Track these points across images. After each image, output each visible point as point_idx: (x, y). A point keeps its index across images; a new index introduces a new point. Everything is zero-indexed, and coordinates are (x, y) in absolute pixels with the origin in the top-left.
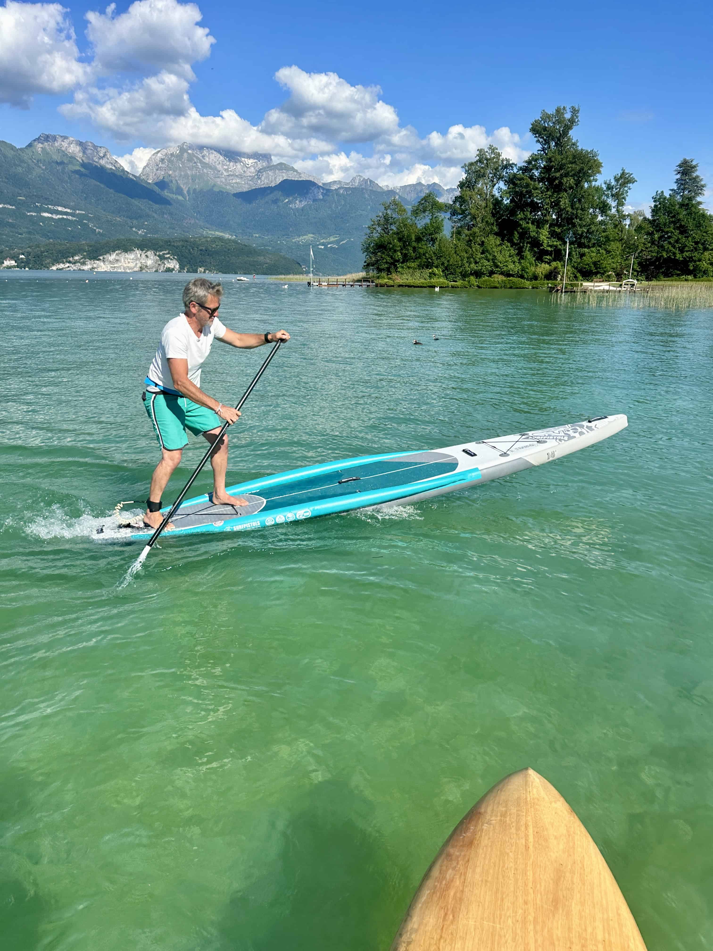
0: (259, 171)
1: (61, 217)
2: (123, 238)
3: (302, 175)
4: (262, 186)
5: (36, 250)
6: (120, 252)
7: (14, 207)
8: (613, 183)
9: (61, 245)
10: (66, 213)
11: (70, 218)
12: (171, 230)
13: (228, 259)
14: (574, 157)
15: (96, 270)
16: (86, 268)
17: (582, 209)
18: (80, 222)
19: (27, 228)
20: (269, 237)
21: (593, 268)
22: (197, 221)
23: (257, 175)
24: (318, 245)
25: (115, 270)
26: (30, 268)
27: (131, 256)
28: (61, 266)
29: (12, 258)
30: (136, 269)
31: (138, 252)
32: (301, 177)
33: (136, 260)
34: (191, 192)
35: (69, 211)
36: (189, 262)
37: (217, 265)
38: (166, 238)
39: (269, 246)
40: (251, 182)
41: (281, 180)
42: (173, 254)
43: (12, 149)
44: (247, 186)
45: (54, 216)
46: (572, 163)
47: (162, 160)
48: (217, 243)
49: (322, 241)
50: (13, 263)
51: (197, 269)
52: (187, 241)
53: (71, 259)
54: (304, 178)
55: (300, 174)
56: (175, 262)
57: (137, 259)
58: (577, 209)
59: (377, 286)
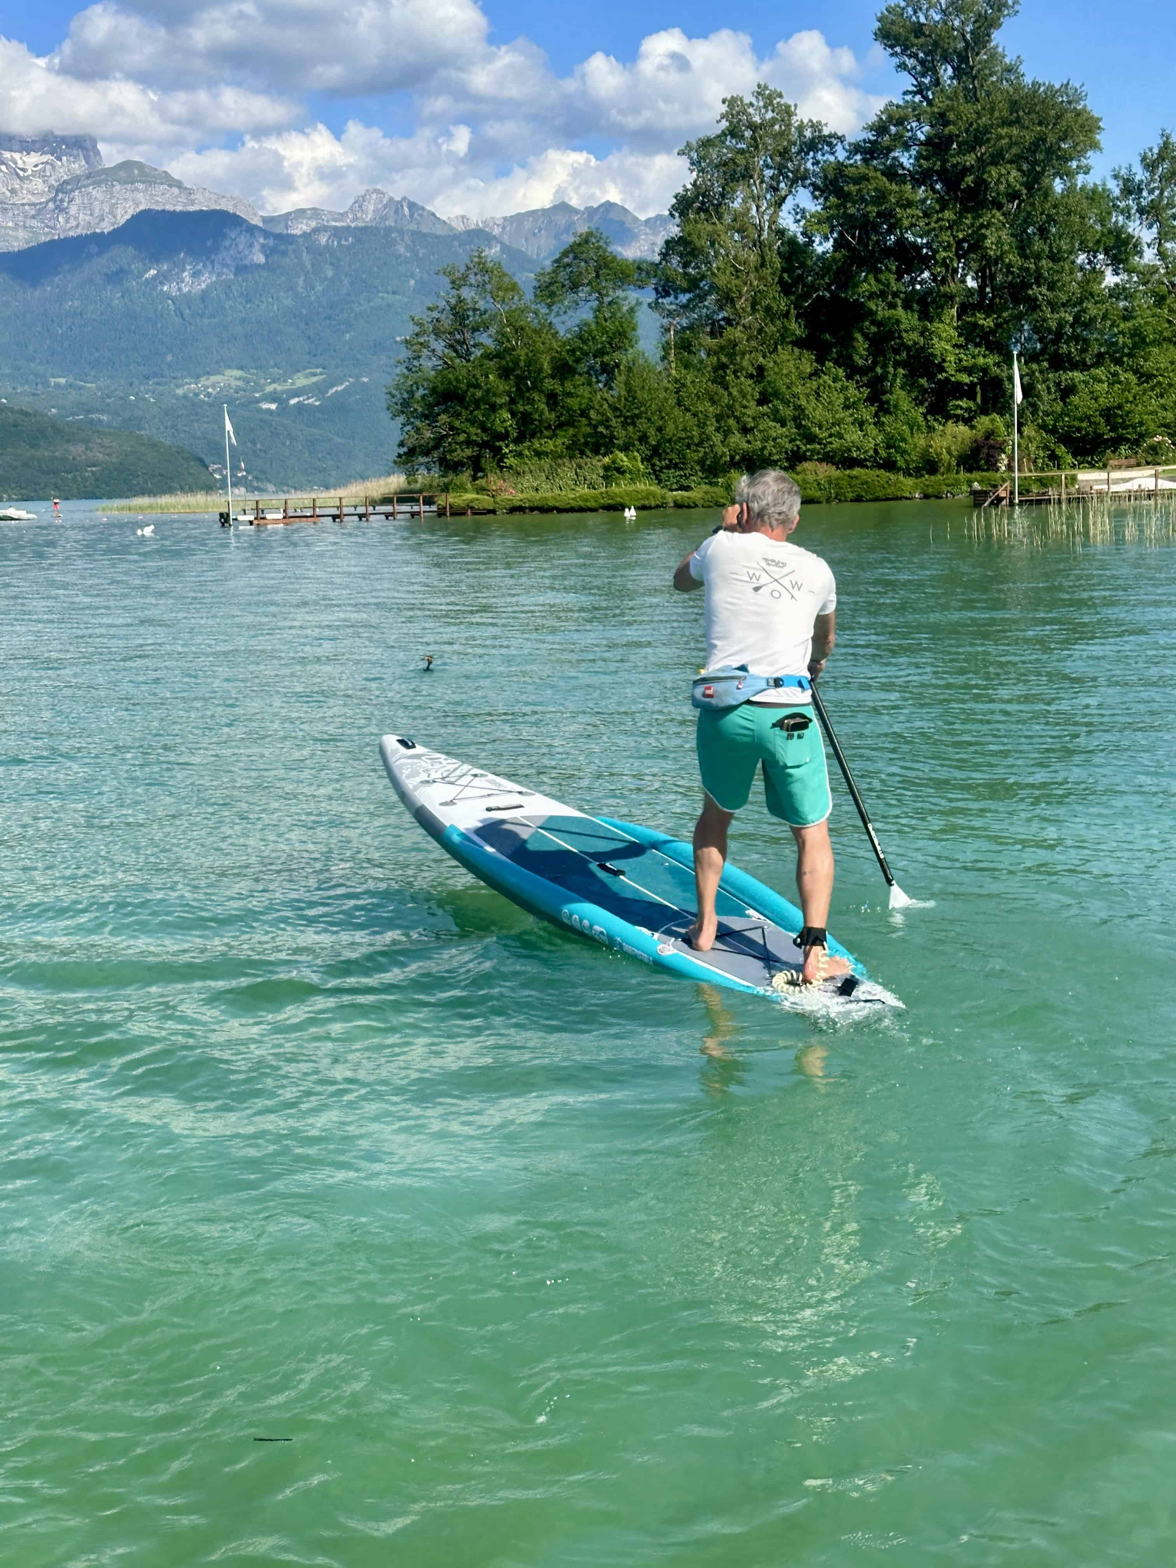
0: (61, 188)
3: (198, 196)
4: (72, 234)
8: (1140, 175)
14: (1014, 105)
17: (1054, 257)
20: (101, 383)
21: (1104, 429)
23: (54, 200)
24: (258, 401)
32: (193, 202)
39: (102, 412)
40: (34, 223)
41: (131, 212)
44: (21, 234)
46: (1010, 124)
49: (270, 389)
54: (202, 203)
55: (189, 192)
58: (1038, 257)
59: (441, 513)
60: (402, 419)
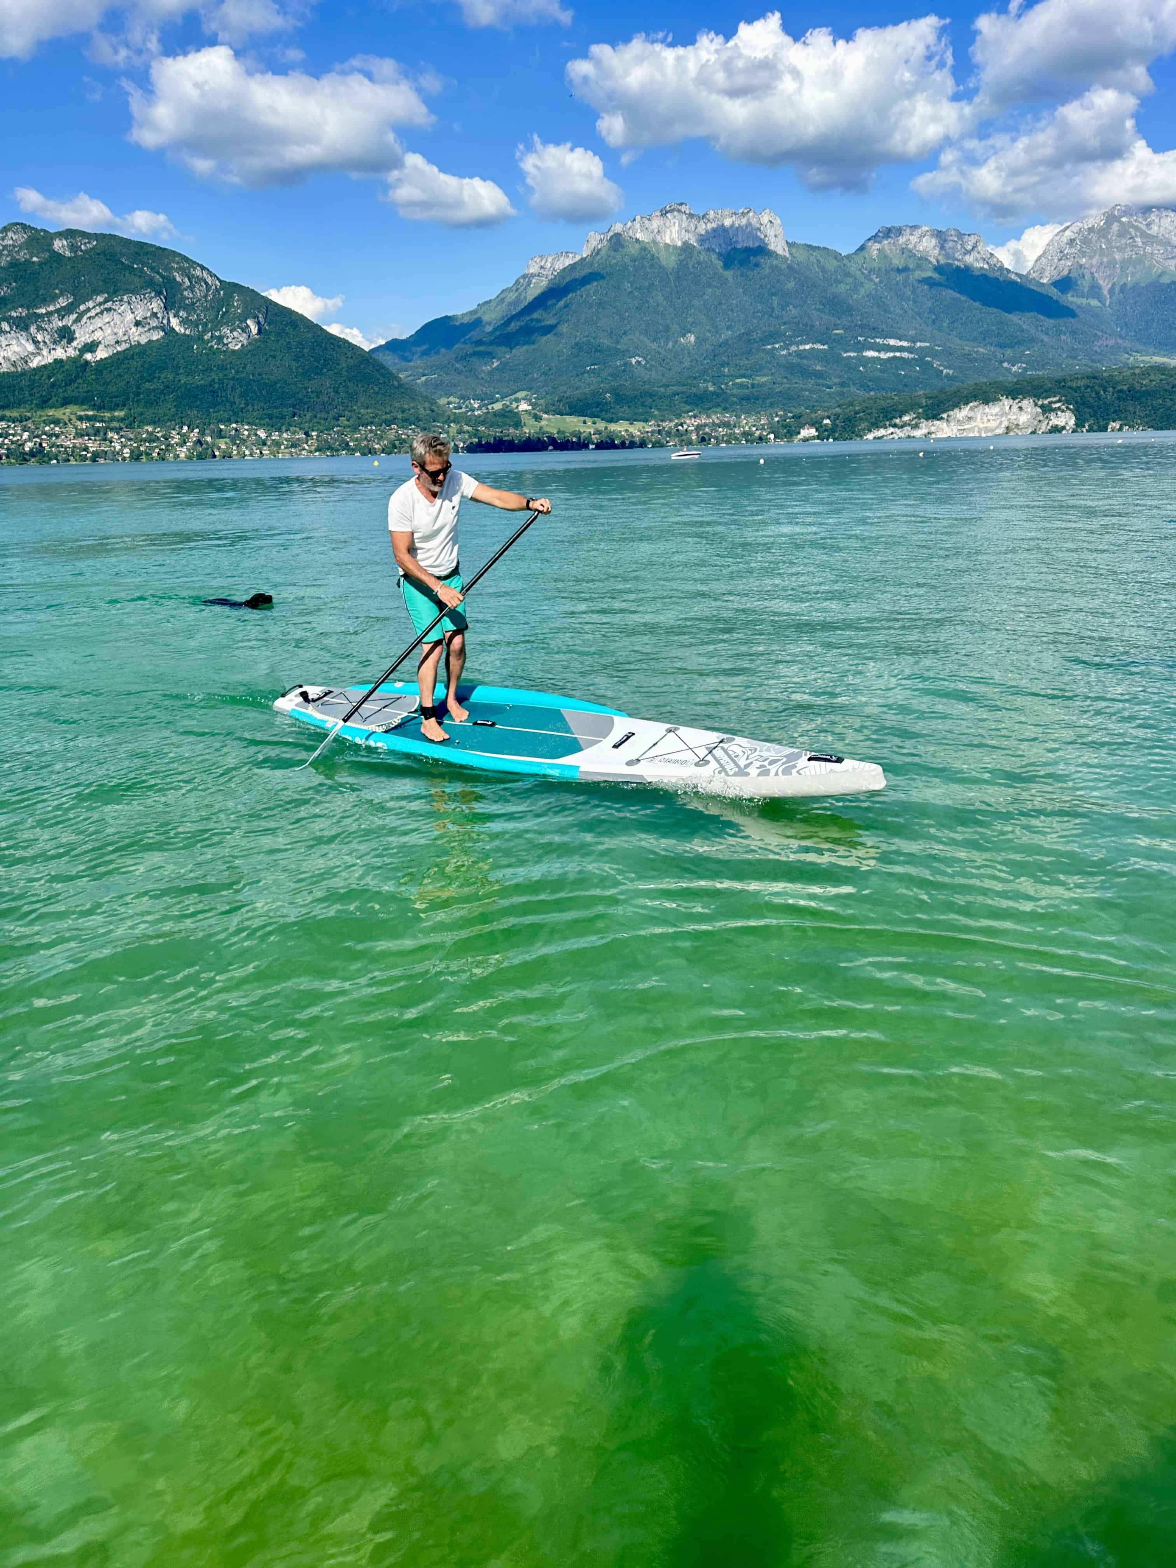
1: (892, 354)
2: (985, 380)
5: (847, 411)
6: (976, 404)
7: (826, 347)
9: (885, 399)
10: (901, 349)
11: (905, 355)
12: (1071, 361)
13: (1169, 404)
15: (933, 436)
16: (918, 433)
18: (920, 361)
19: (840, 377)
22: (1120, 341)
25: (965, 434)
26: (835, 439)
27: (994, 409)
28: (881, 432)
29: (812, 425)
30: (999, 431)
31: (1006, 402)
33: (1002, 416)
34: (1117, 290)
35: (905, 344)
36: (1094, 415)
37: (1147, 416)
38: (1058, 375)
42: (1068, 402)
43: (835, 258)
45: (884, 356)
47: (1072, 242)
48: (1152, 377)
50: (813, 432)
51: (1107, 424)
52: (1095, 378)
53: (897, 421)
56: (1069, 414)
57: (1004, 414)
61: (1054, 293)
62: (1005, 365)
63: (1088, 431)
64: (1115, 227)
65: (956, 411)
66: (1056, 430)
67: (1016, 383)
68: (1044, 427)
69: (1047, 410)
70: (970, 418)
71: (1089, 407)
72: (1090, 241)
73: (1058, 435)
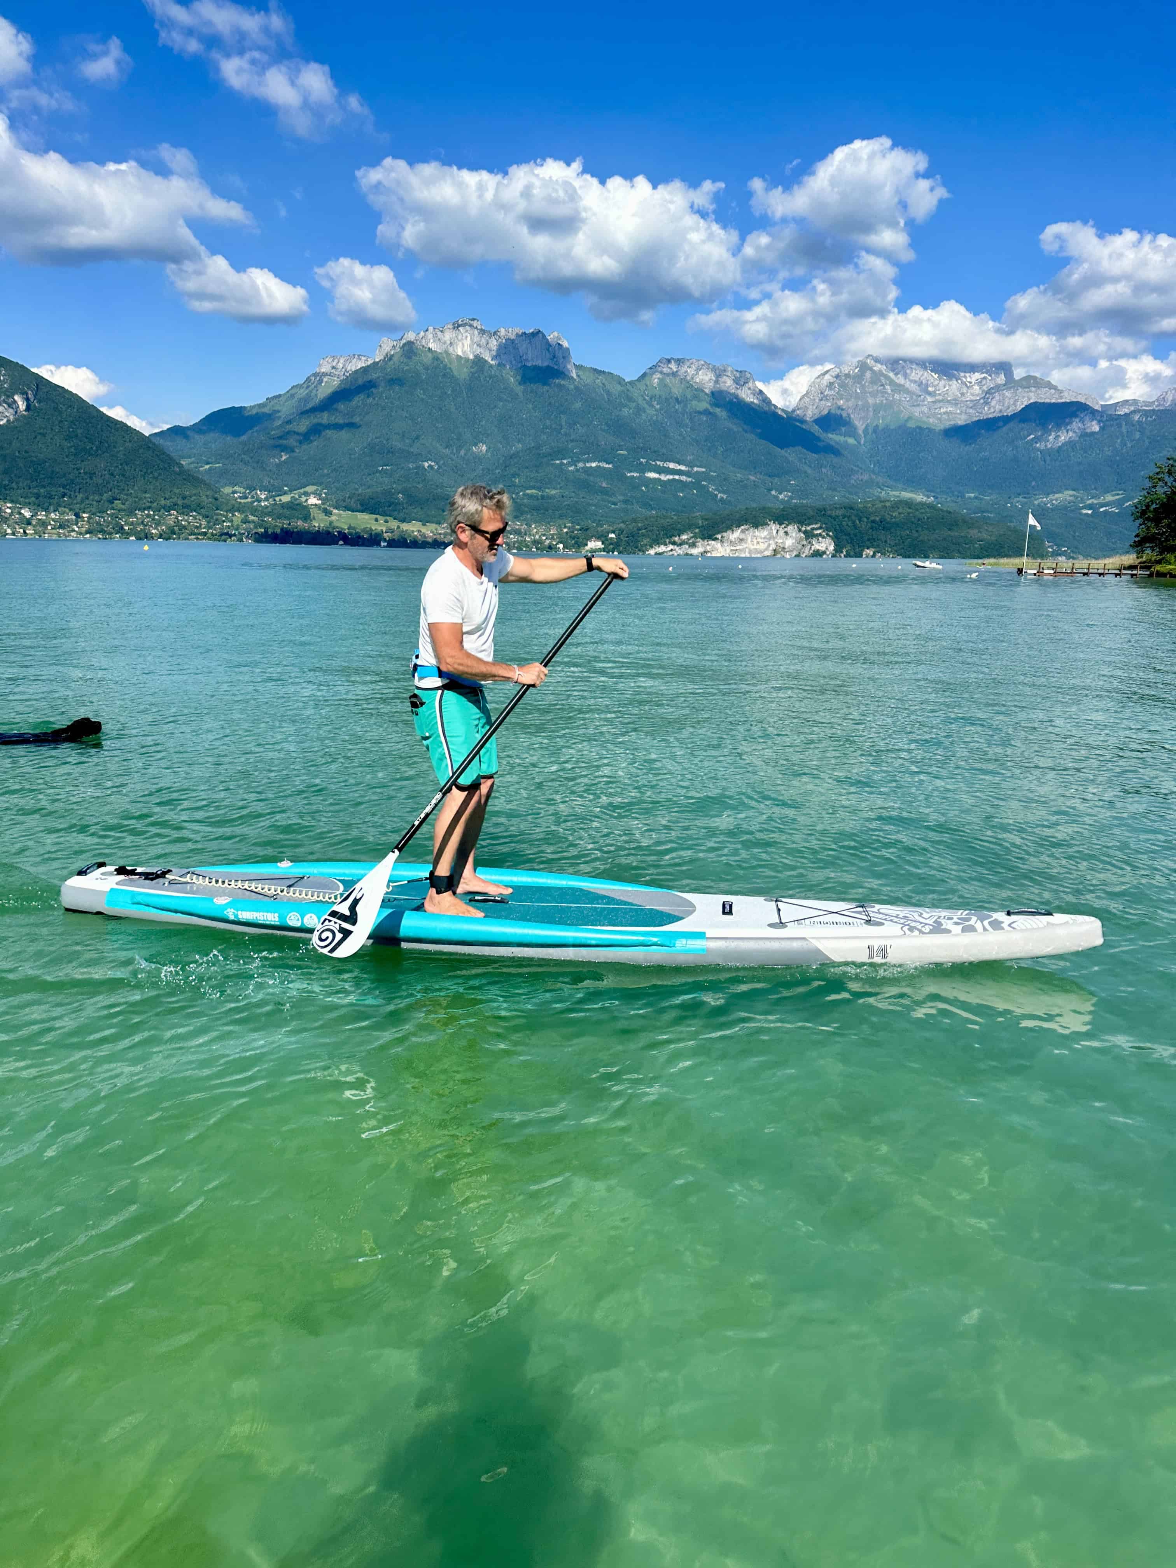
0: (989, 392)
1: (671, 477)
2: (754, 505)
3: (1066, 394)
4: (991, 416)
5: (630, 527)
6: (747, 527)
7: (611, 466)
9: (665, 517)
10: (680, 472)
11: (684, 478)
12: (830, 493)
13: (916, 535)
15: (709, 555)
16: (695, 551)
18: (697, 485)
19: (624, 495)
20: (993, 497)
22: (874, 477)
23: (984, 398)
24: (1083, 508)
25: (737, 555)
26: (620, 553)
27: (763, 533)
28: (662, 549)
29: (598, 538)
30: (768, 553)
31: (774, 527)
32: (1061, 398)
33: (770, 539)
34: (870, 431)
35: (683, 468)
36: (851, 542)
37: (896, 545)
38: (819, 504)
39: (990, 512)
40: (971, 411)
41: (1026, 403)
42: (827, 529)
43: (620, 383)
44: (963, 417)
45: (664, 477)
47: (830, 385)
48: (901, 510)
49: (1089, 502)
50: (599, 545)
51: (863, 550)
52: (851, 508)
53: (676, 539)
54: (1067, 398)
55: (1061, 392)
56: (828, 540)
57: (771, 537)
59: (1151, 575)
60: (1140, 521)
61: (816, 429)
62: (773, 492)
63: (845, 556)
64: (868, 374)
65: (729, 532)
66: (818, 554)
67: (783, 510)
68: (807, 551)
69: (809, 535)
70: (741, 540)
71: (846, 535)
72: (847, 385)
73: (819, 558)
